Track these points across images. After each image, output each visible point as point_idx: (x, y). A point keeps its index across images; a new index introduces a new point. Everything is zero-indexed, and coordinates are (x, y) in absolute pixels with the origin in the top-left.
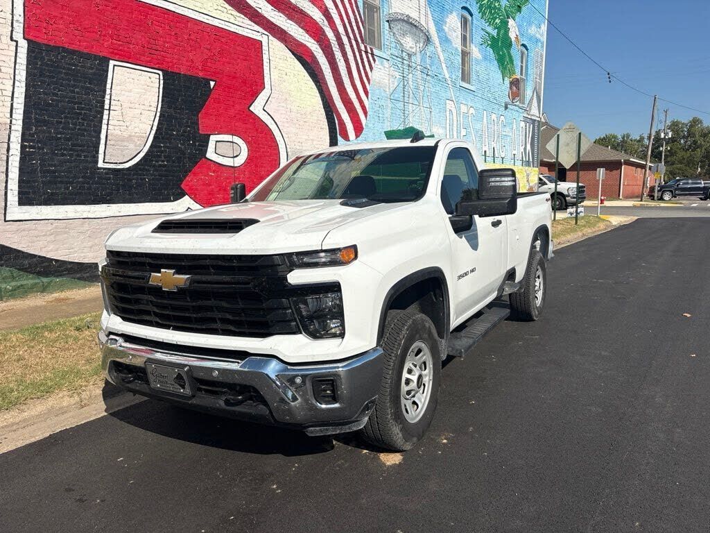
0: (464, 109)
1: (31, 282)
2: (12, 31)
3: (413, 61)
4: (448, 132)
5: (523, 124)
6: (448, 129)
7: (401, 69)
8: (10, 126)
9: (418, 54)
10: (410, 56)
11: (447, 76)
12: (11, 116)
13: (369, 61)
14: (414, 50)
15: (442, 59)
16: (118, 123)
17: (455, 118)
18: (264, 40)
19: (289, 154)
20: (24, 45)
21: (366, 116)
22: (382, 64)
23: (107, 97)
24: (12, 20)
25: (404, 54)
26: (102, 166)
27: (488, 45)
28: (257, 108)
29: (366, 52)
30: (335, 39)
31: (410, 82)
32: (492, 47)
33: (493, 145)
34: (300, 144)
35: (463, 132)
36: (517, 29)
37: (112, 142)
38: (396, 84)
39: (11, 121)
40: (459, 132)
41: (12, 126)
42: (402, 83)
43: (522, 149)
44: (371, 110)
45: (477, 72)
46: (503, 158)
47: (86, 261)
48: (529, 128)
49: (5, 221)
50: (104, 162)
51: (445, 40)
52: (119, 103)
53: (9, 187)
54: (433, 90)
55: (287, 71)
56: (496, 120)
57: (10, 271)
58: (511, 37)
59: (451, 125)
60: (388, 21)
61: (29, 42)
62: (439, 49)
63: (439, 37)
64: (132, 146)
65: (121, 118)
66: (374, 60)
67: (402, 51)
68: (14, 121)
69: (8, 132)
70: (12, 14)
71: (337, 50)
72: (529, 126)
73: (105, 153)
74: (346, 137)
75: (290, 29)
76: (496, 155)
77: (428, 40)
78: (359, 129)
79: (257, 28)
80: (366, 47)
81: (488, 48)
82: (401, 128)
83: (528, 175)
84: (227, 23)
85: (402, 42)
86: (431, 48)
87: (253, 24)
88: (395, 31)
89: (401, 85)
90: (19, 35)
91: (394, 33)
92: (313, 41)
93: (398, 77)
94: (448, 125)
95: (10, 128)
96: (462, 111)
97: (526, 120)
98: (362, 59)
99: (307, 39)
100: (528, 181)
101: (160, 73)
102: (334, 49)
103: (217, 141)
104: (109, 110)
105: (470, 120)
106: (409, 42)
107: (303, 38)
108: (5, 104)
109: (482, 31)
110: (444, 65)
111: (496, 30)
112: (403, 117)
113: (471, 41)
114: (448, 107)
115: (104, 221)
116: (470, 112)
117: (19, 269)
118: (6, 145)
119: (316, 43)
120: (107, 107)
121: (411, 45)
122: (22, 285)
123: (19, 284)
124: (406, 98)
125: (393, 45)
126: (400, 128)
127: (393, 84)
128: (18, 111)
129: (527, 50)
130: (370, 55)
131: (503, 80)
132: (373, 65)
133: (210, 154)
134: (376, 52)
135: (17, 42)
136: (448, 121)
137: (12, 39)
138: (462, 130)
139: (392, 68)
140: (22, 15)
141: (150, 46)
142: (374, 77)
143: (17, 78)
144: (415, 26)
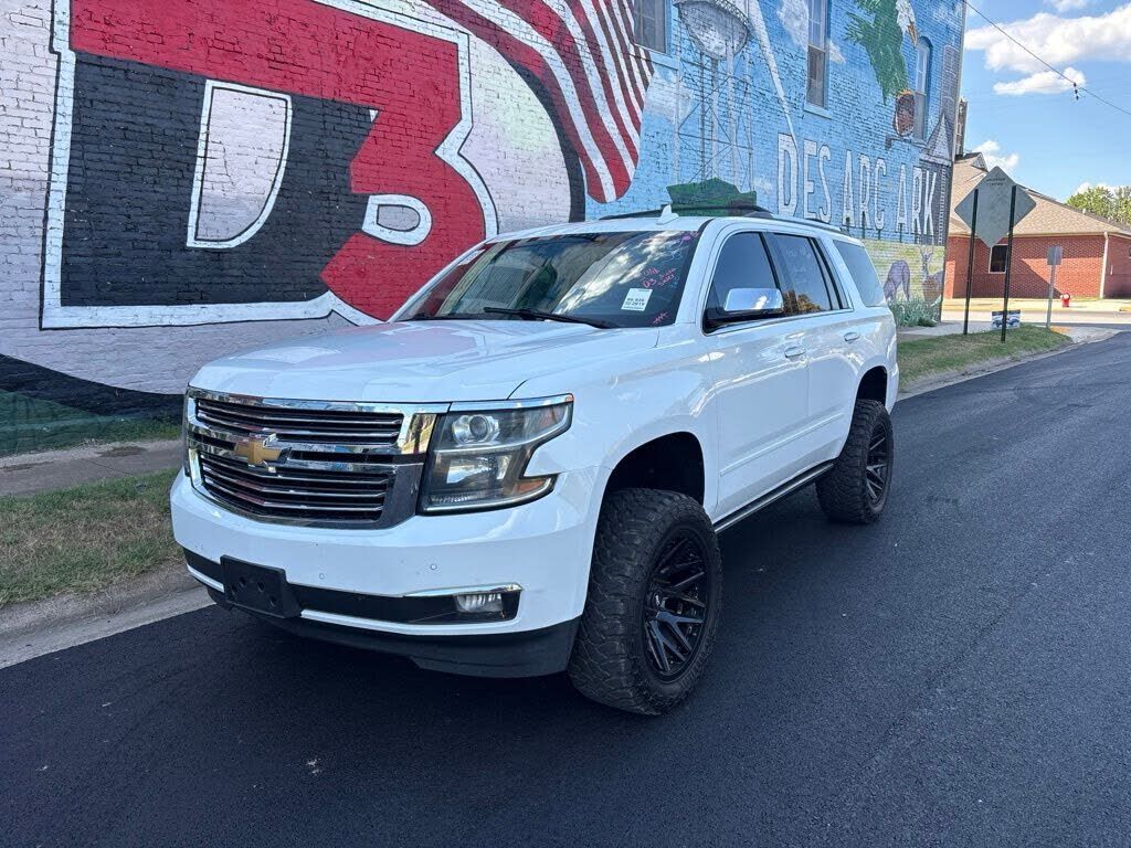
0: (810, 148)
1: (80, 422)
2: (52, 38)
3: (720, 70)
4: (781, 186)
5: (918, 172)
6: (781, 182)
7: (699, 84)
8: (49, 184)
9: (730, 58)
10: (715, 62)
11: (781, 94)
12: (50, 169)
13: (642, 73)
14: (722, 52)
15: (773, 65)
16: (217, 178)
17: (794, 166)
18: (461, 41)
19: (502, 224)
20: (70, 58)
21: (635, 163)
22: (665, 77)
23: (202, 137)
24: (52, 20)
25: (705, 59)
26: (193, 245)
27: (858, 39)
28: (447, 151)
29: (638, 57)
30: (584, 37)
31: (715, 107)
32: (865, 43)
33: (863, 207)
34: (520, 209)
35: (809, 187)
36: (911, 11)
37: (210, 209)
38: (689, 109)
39: (50, 176)
40: (800, 187)
41: (52, 184)
42: (700, 107)
43: (916, 215)
44: (643, 152)
45: (837, 86)
46: (880, 230)
47: (166, 391)
48: (931, 179)
49: (41, 329)
50: (196, 239)
51: (779, 33)
52: (221, 147)
53: (47, 278)
54: (757, 119)
55: (501, 91)
56: (868, 166)
57: (50, 405)
58: (900, 25)
59: (787, 176)
60: (677, 5)
61: (78, 53)
62: (768, 50)
63: (768, 29)
64: (240, 213)
65: (224, 171)
66: (652, 71)
67: (701, 54)
68: (54, 177)
69: (44, 193)
70: (52, 12)
71: (587, 55)
72: (931, 176)
73: (197, 224)
74: (600, 198)
75: (506, 23)
76: (868, 225)
77: (748, 34)
78: (622, 184)
79: (449, 22)
80: (636, 49)
81: (858, 44)
82: (697, 181)
83: (926, 259)
84: (398, 17)
85: (702, 39)
86: (754, 48)
87: (443, 16)
88: (689, 20)
89: (698, 111)
90: (62, 44)
91: (688, 26)
92: (545, 42)
93: (693, 97)
94: (781, 176)
95: (49, 187)
96: (807, 152)
97: (924, 165)
98: (630, 69)
99: (534, 39)
100: (925, 268)
101: (288, 98)
102: (581, 54)
103: (380, 206)
104: (205, 157)
105: (821, 165)
106: (714, 40)
107: (529, 37)
108: (41, 150)
109: (847, 16)
110: (776, 76)
111: (873, 15)
112: (700, 163)
113: (828, 33)
114: (782, 146)
115: (196, 331)
116: (822, 153)
117: (63, 403)
118: (42, 214)
119: (550, 44)
120: (201, 152)
121: (716, 43)
122: (67, 428)
123: (62, 424)
124: (706, 133)
125: (686, 44)
126: (694, 181)
127: (685, 110)
128: (61, 161)
129: (930, 46)
130: (644, 63)
131: (885, 98)
132: (649, 78)
133: (369, 226)
134: (655, 56)
135: (59, 54)
136: (781, 169)
137: (51, 50)
138: (806, 183)
139: (682, 83)
140: (68, 13)
141: (271, 56)
142: (651, 98)
143: (59, 110)
144: (726, 12)
